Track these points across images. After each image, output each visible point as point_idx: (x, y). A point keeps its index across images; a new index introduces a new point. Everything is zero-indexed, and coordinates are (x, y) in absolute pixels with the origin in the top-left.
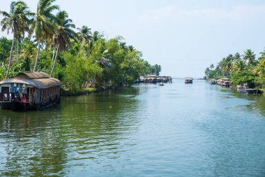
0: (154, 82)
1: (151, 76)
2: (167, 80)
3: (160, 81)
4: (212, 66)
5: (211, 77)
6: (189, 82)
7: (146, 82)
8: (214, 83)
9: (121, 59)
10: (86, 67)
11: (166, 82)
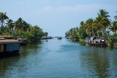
0: (46, 39)
1: (45, 37)
2: (51, 38)
3: (48, 39)
4: (67, 32)
5: (67, 36)
6: (60, 38)
7: (43, 39)
8: (68, 38)
9: (37, 32)
10: (30, 35)
11: (50, 39)
